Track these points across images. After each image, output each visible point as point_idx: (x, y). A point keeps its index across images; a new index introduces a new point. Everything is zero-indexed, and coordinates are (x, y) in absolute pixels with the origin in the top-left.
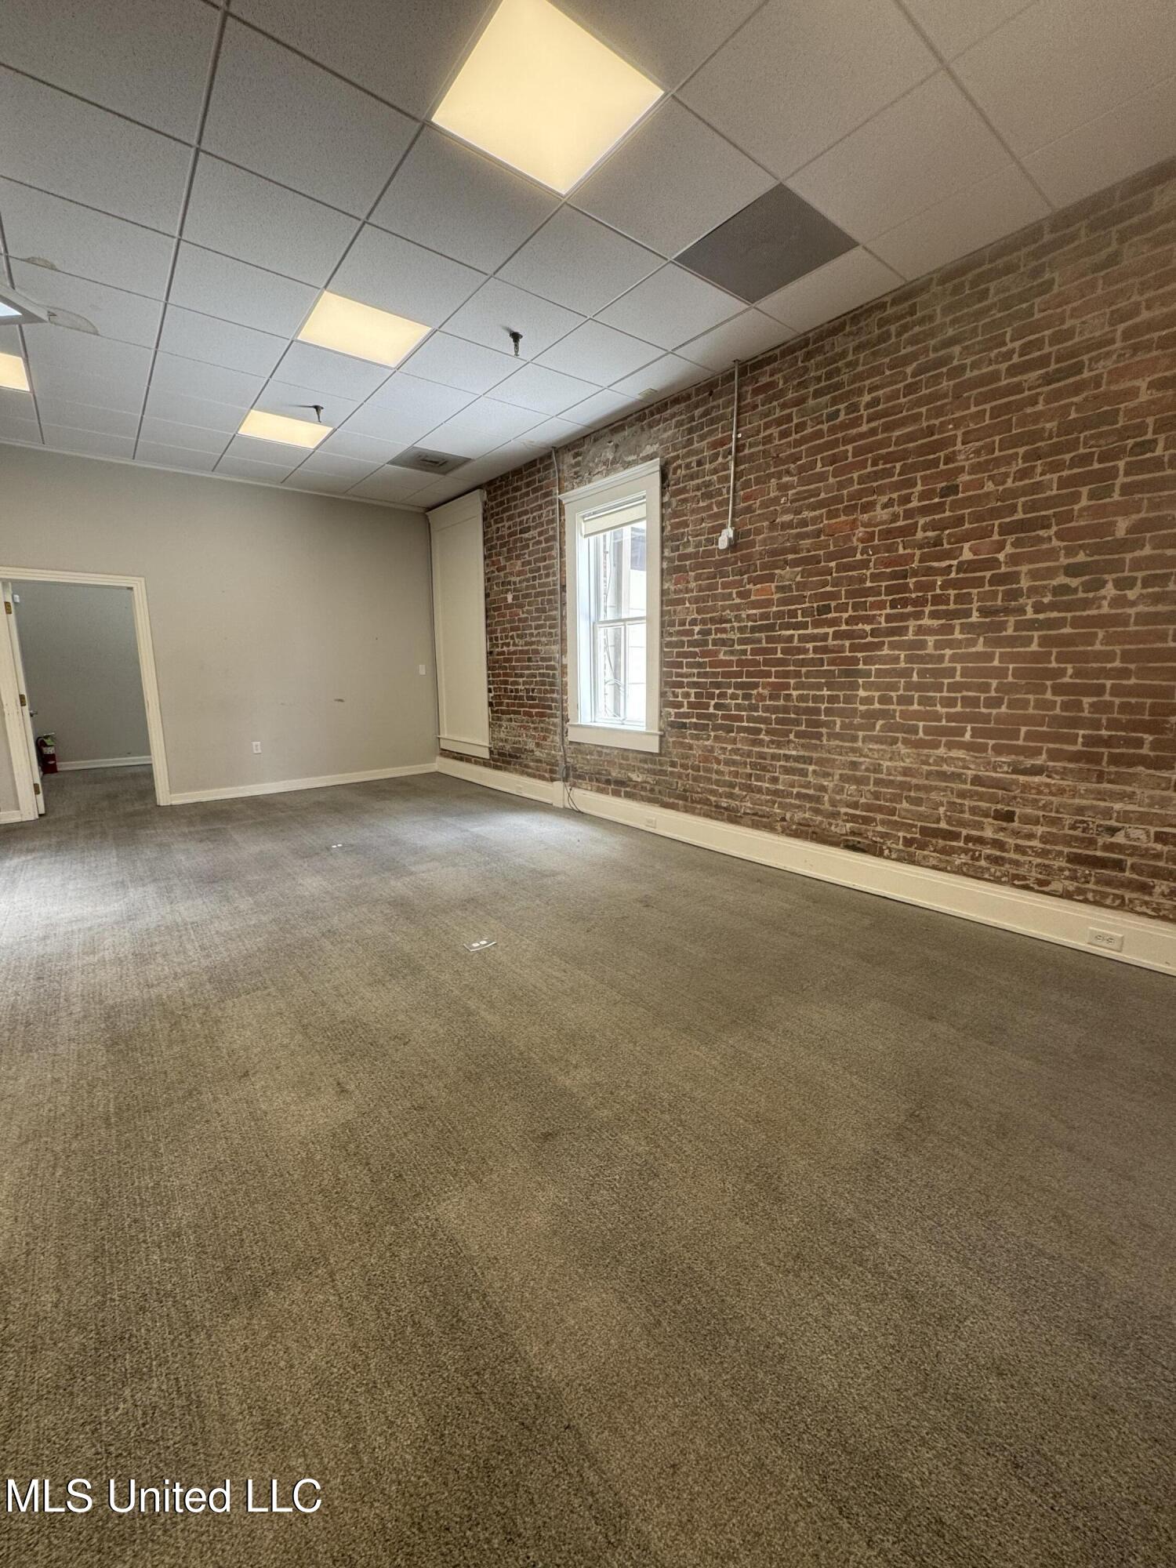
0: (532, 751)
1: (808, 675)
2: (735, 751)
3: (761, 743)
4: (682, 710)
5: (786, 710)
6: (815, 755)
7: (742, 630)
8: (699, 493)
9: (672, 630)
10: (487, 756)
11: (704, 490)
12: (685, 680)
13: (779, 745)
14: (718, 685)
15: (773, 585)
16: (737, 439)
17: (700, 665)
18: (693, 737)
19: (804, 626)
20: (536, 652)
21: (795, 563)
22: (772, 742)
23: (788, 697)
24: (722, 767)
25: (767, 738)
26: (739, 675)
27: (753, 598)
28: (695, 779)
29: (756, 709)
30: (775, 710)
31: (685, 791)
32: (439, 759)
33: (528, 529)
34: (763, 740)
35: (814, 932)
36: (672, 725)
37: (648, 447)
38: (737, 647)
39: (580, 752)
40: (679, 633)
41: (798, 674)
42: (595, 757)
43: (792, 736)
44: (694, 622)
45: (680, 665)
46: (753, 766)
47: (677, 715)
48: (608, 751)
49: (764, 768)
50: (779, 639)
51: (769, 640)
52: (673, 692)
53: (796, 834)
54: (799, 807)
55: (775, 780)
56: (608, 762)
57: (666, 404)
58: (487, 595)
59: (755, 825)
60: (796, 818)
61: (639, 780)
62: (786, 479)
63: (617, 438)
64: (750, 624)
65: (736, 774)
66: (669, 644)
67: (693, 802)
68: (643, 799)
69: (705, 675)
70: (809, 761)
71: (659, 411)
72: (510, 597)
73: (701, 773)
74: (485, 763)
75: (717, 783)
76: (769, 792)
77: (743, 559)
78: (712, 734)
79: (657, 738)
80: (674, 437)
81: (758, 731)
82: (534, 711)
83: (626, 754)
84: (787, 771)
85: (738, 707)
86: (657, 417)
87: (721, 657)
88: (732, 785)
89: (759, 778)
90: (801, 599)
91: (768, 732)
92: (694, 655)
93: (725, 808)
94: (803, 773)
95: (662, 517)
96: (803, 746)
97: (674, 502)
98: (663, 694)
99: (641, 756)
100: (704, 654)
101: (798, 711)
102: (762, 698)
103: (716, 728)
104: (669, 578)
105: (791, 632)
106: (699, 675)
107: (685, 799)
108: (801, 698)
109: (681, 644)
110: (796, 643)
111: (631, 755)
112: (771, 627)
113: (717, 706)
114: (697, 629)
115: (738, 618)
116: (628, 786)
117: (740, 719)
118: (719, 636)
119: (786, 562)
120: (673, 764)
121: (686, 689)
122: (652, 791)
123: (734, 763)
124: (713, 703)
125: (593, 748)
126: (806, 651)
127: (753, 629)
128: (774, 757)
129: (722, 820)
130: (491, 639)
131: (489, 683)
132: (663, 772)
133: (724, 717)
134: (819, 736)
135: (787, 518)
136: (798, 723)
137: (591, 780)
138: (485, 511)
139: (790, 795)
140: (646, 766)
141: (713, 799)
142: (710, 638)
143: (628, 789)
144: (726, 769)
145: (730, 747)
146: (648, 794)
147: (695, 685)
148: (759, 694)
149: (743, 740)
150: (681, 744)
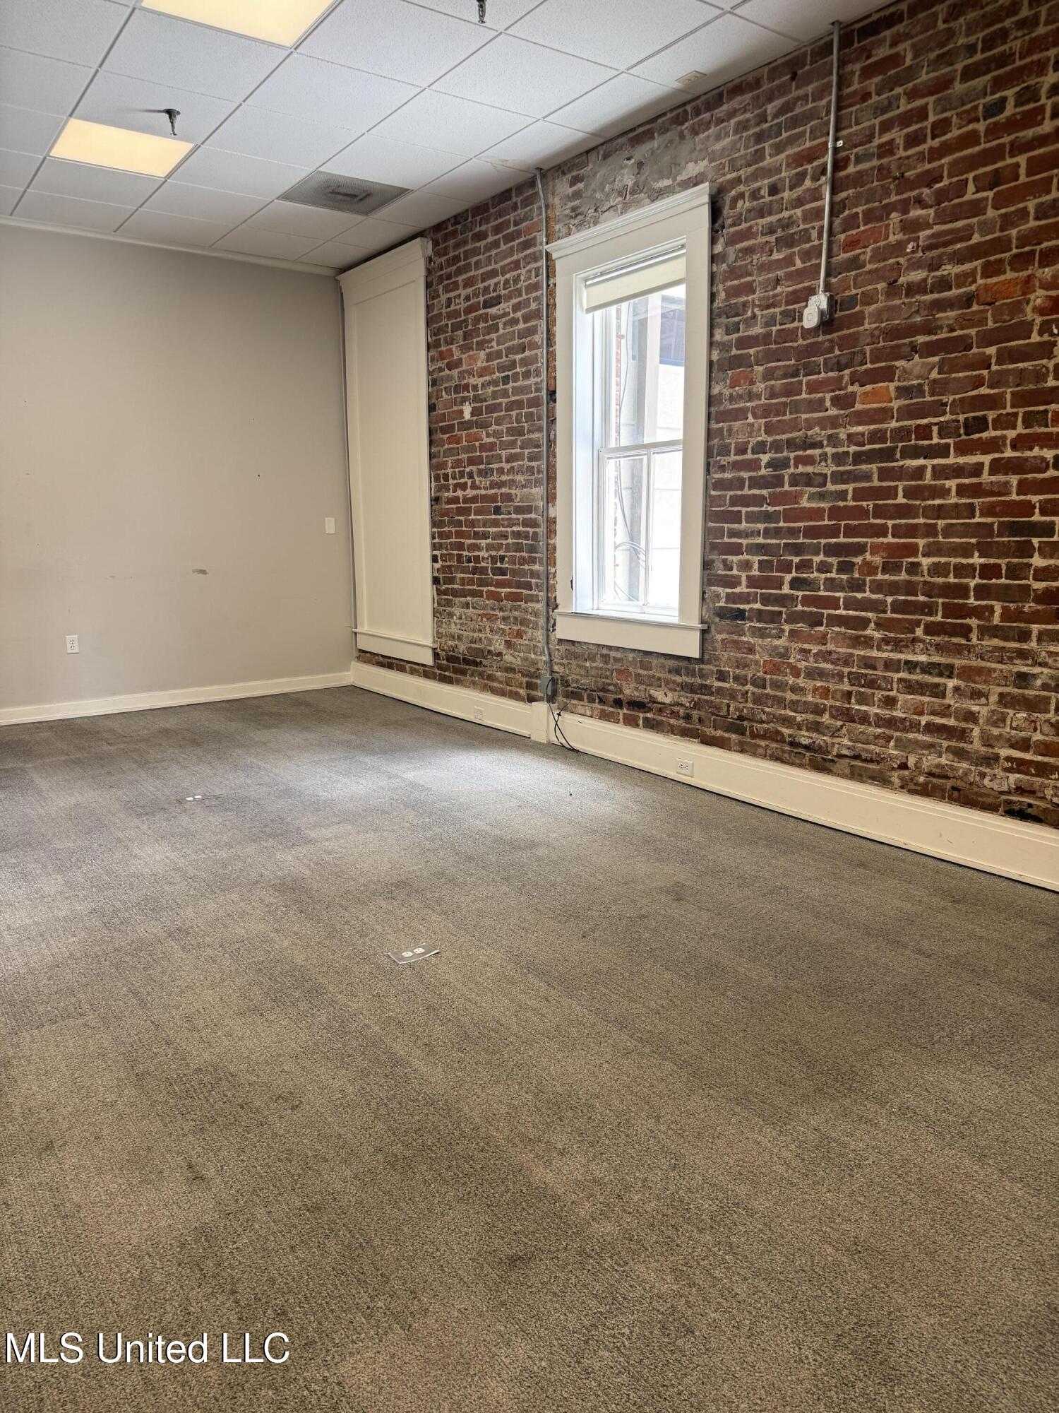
0: (500, 654)
1: (948, 531)
2: (826, 656)
4: (737, 590)
5: (910, 588)
6: (958, 662)
7: (839, 458)
8: (772, 239)
9: (724, 461)
10: (428, 659)
11: (780, 233)
12: (744, 542)
13: (898, 645)
14: (797, 549)
15: (892, 386)
16: (836, 150)
17: (768, 517)
18: (755, 632)
19: (943, 451)
20: (508, 498)
21: (930, 350)
22: (886, 641)
23: (914, 568)
24: (801, 682)
25: (878, 635)
26: (834, 532)
27: (858, 407)
28: (758, 700)
29: (860, 587)
30: (893, 588)
31: (741, 718)
32: (355, 665)
33: (495, 301)
34: (871, 638)
35: (952, 951)
36: (722, 614)
37: (691, 165)
38: (830, 487)
39: (575, 656)
40: (736, 466)
41: (930, 530)
42: (598, 663)
43: (919, 632)
44: (761, 448)
45: (736, 518)
46: (854, 679)
47: (729, 598)
48: (618, 655)
49: (872, 684)
50: (899, 474)
51: (884, 474)
52: (724, 562)
53: (925, 791)
54: (931, 746)
55: (890, 702)
56: (620, 672)
57: (721, 95)
58: (432, 408)
59: (856, 775)
60: (925, 766)
61: (667, 700)
62: (916, 213)
63: (642, 151)
64: (853, 449)
65: (826, 693)
66: (720, 484)
67: (753, 736)
68: (672, 731)
69: (777, 533)
70: (948, 671)
71: (709, 106)
72: (467, 411)
73: (768, 691)
74: (426, 672)
75: (794, 706)
76: (880, 722)
77: (844, 343)
78: (787, 628)
79: (697, 635)
80: (733, 147)
81: (864, 623)
82: (504, 591)
83: (647, 659)
84: (910, 687)
85: (831, 585)
86: (706, 116)
87: (805, 503)
88: (819, 711)
89: (862, 700)
90: (938, 409)
91: (879, 625)
92: (760, 500)
93: (805, 747)
94: (938, 692)
95: (712, 277)
96: (939, 648)
97: (731, 252)
98: (706, 565)
99: (671, 663)
100: (775, 500)
101: (929, 590)
102: (870, 569)
103: (793, 618)
104: (721, 375)
105: (921, 462)
106: (767, 533)
107: (741, 732)
108: (937, 570)
109: (740, 483)
110: (928, 479)
111: (655, 661)
112: (888, 455)
113: (795, 584)
114: (765, 458)
115: (833, 440)
116: (650, 710)
117: (834, 603)
118: (801, 469)
119: (914, 348)
120: (722, 676)
121: (745, 557)
122: (688, 717)
123: (821, 674)
124: (788, 577)
125: (595, 650)
126: (945, 493)
127: (858, 458)
128: (889, 665)
129: (801, 766)
130: (437, 478)
131: (434, 547)
132: (706, 689)
133: (807, 601)
134: (965, 631)
135: (917, 276)
136: (929, 609)
137: (591, 700)
138: (429, 272)
139: (915, 726)
140: (678, 679)
141: (786, 731)
142: (787, 473)
143: (649, 715)
144: (809, 684)
145: (815, 649)
146: (682, 723)
147: (760, 549)
148: (865, 563)
149: (838, 638)
150: (736, 644)
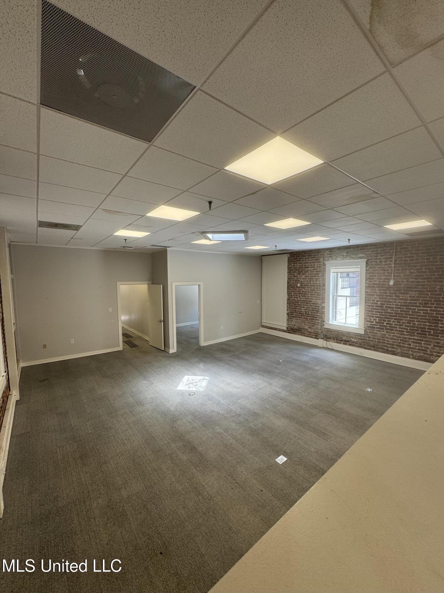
0: (307, 329)
1: (421, 319)
2: (395, 336)
3: (404, 335)
4: (373, 323)
5: (413, 327)
6: (424, 339)
7: (397, 305)
8: (380, 269)
9: (370, 302)
10: (285, 329)
11: (382, 269)
12: (375, 316)
13: (411, 336)
14: (388, 318)
15: (408, 295)
16: (395, 259)
17: (380, 312)
18: (377, 331)
19: (419, 307)
20: (311, 301)
21: (416, 291)
22: (408, 335)
23: (414, 324)
24: (389, 340)
26: (396, 316)
27: (400, 298)
28: (378, 342)
29: (402, 326)
30: (409, 326)
31: (374, 345)
32: (261, 328)
33: (309, 267)
34: (405, 334)
36: (369, 327)
37: (361, 255)
38: (395, 309)
39: (329, 331)
40: (372, 303)
41: (417, 318)
42: (336, 333)
43: (415, 334)
44: (378, 301)
45: (372, 312)
46: (401, 340)
47: (370, 324)
48: (342, 332)
49: (406, 341)
50: (410, 309)
51: (407, 309)
52: (370, 318)
54: (419, 352)
55: (409, 345)
56: (342, 335)
57: (368, 245)
58: (288, 283)
59: (402, 356)
60: (418, 355)
61: (355, 341)
62: (412, 271)
63: (348, 250)
64: (399, 304)
66: (368, 306)
67: (377, 348)
68: (356, 346)
69: (383, 315)
70: (422, 340)
72: (299, 285)
73: (381, 341)
74: (284, 331)
75: (387, 344)
76: (407, 347)
77: (397, 288)
78: (385, 331)
79: (363, 330)
80: (371, 254)
81: (403, 331)
82: (308, 318)
83: (350, 333)
84: (414, 342)
85: (395, 325)
87: (389, 311)
88: (393, 345)
89: (403, 344)
90: (418, 300)
91: (407, 332)
92: (379, 309)
93: (390, 351)
94: (420, 343)
95: (366, 273)
96: (420, 336)
97: (370, 270)
98: (366, 318)
99: (356, 334)
100: (382, 310)
101: (417, 327)
103: (386, 329)
104: (368, 288)
105: (415, 308)
106: (380, 315)
107: (374, 347)
108: (419, 324)
109: (373, 306)
110: (416, 311)
111: (352, 334)
112: (408, 306)
113: (387, 324)
114: (379, 303)
115: (395, 302)
116: (350, 342)
117: (397, 328)
118: (388, 306)
119: (413, 291)
120: (369, 337)
121: (375, 318)
123: (394, 339)
124: (385, 322)
125: (335, 330)
126: (420, 313)
127: (401, 305)
128: (409, 338)
129: (390, 354)
130: (289, 295)
131: (287, 308)
132: (366, 340)
133: (389, 326)
134: (426, 335)
135: (413, 280)
136: (418, 330)
137: (334, 339)
138: (288, 260)
139: (415, 349)
140: (358, 337)
141: (385, 348)
142: (384, 306)
143: (350, 343)
144: (391, 340)
145: (392, 335)
146: (359, 345)
147: (378, 317)
148: (403, 322)
149: (397, 333)
150: (373, 332)
